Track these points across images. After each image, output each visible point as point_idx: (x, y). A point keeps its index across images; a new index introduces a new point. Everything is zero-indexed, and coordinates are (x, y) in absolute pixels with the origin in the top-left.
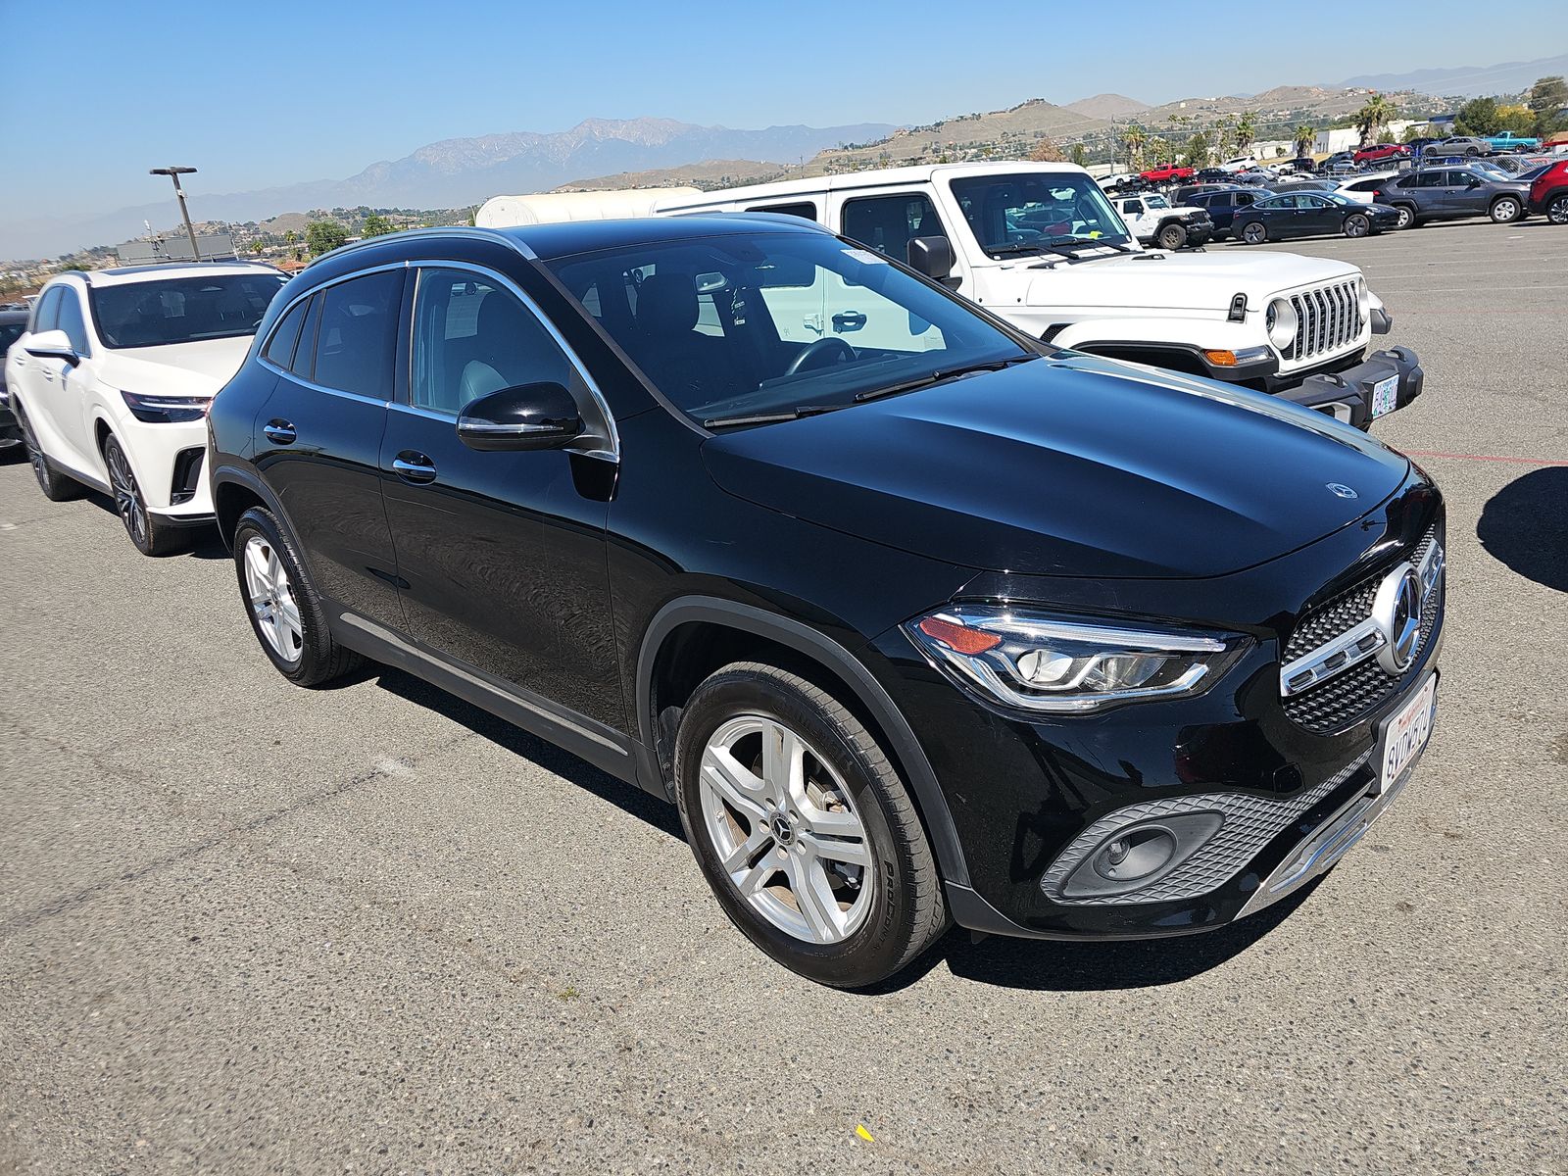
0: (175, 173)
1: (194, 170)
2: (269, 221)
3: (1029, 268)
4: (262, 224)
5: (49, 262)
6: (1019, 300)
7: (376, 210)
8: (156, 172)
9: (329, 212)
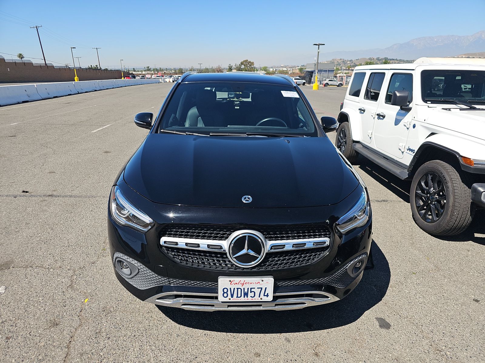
0: (319, 45)
1: (324, 45)
2: (357, 60)
3: (443, 109)
4: (355, 61)
5: (298, 66)
6: (425, 120)
7: (390, 59)
8: (314, 45)
9: (375, 58)
